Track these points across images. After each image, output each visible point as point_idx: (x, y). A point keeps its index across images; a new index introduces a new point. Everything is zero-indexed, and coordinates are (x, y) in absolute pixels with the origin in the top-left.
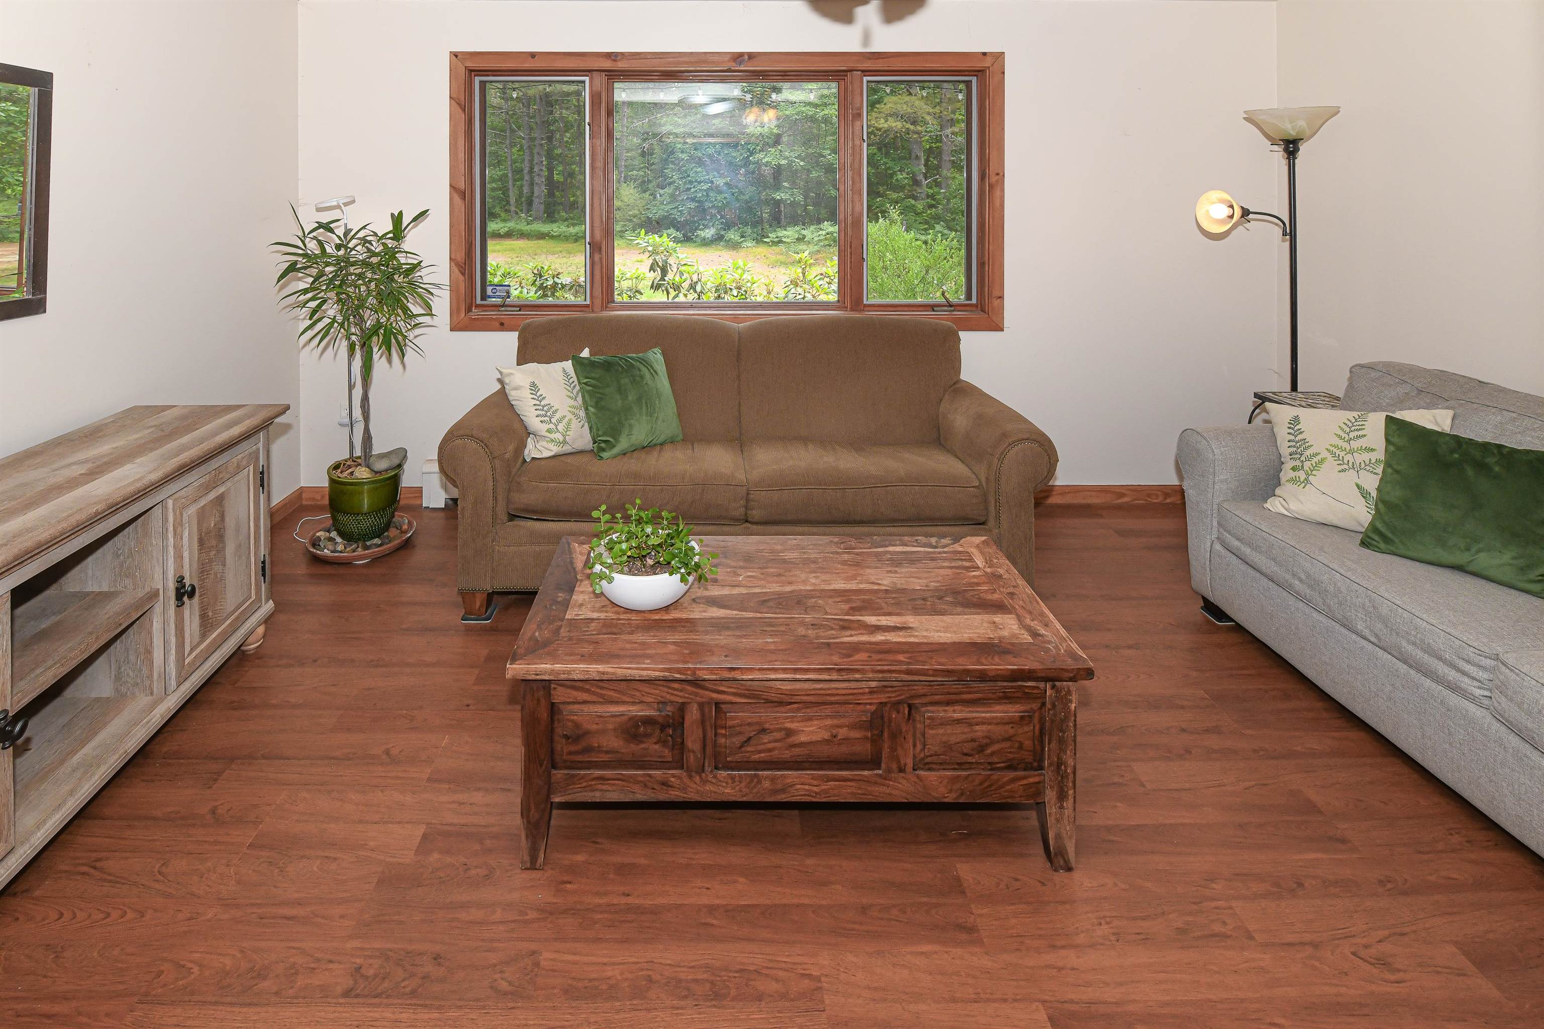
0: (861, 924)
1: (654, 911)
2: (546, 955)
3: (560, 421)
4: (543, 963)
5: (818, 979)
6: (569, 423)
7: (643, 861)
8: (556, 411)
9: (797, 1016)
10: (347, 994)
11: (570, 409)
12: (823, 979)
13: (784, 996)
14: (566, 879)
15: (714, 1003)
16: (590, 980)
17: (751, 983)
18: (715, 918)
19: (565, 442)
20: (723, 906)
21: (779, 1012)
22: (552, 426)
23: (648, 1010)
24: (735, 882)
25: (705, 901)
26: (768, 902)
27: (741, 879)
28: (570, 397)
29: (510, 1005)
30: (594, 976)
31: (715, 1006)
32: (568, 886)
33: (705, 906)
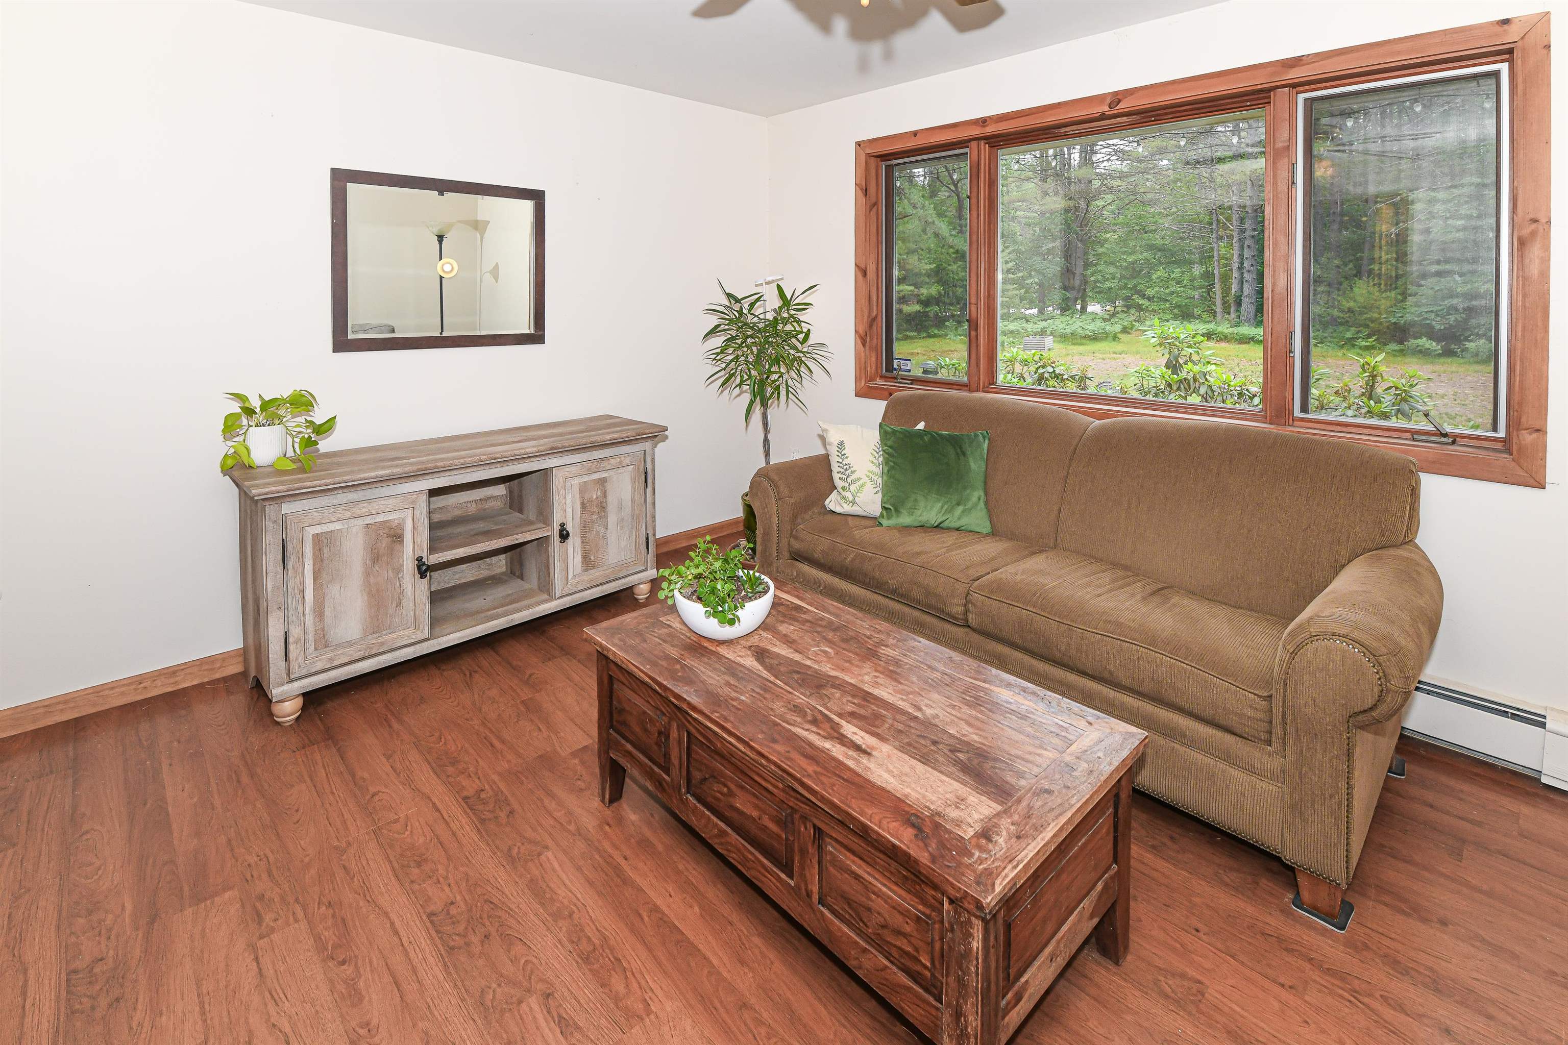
0: (727, 1012)
1: (626, 881)
2: (549, 854)
3: (854, 482)
4: (543, 857)
5: (649, 1012)
6: (862, 486)
7: (660, 848)
8: (854, 472)
9: (606, 1018)
10: (465, 799)
11: (869, 474)
12: (652, 1016)
13: (617, 999)
14: (611, 823)
15: (579, 960)
16: (548, 886)
17: (613, 972)
18: (649, 917)
19: (854, 503)
20: (663, 913)
21: (601, 1005)
22: (846, 484)
23: (548, 929)
24: (691, 907)
25: (659, 902)
26: (692, 938)
27: (697, 909)
28: (873, 463)
29: (505, 863)
30: (552, 885)
31: (577, 962)
32: (607, 827)
33: (655, 905)
